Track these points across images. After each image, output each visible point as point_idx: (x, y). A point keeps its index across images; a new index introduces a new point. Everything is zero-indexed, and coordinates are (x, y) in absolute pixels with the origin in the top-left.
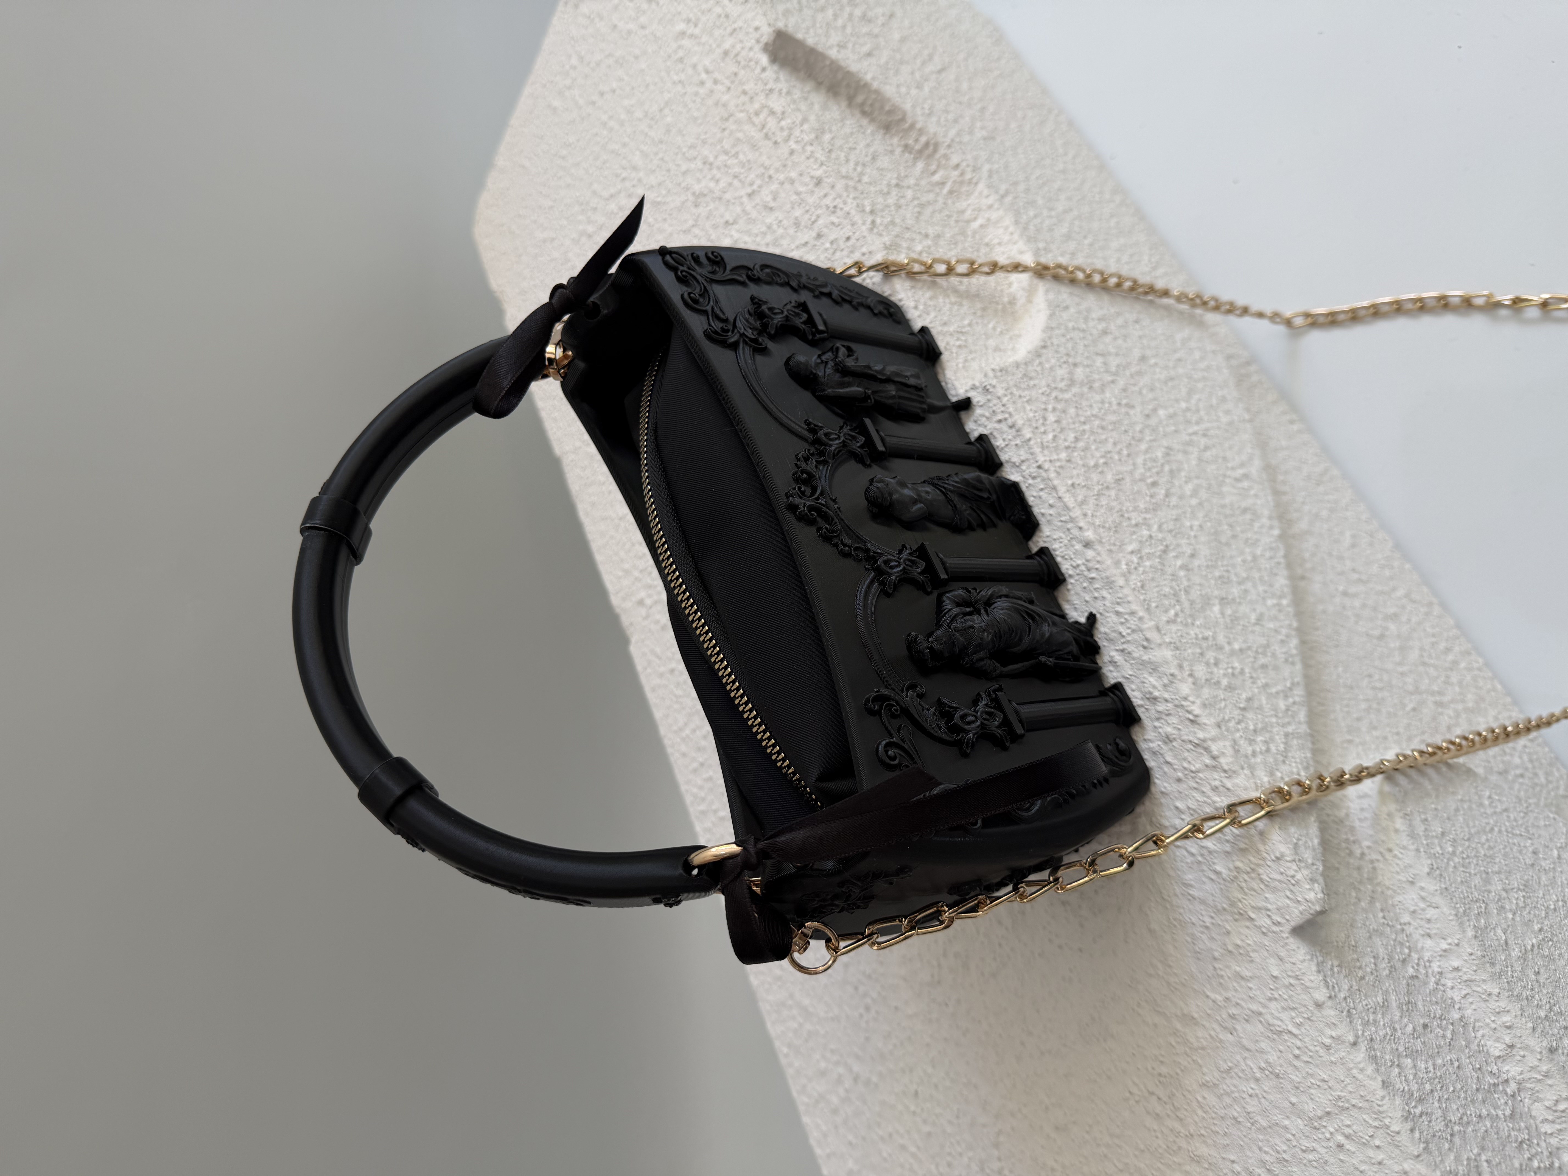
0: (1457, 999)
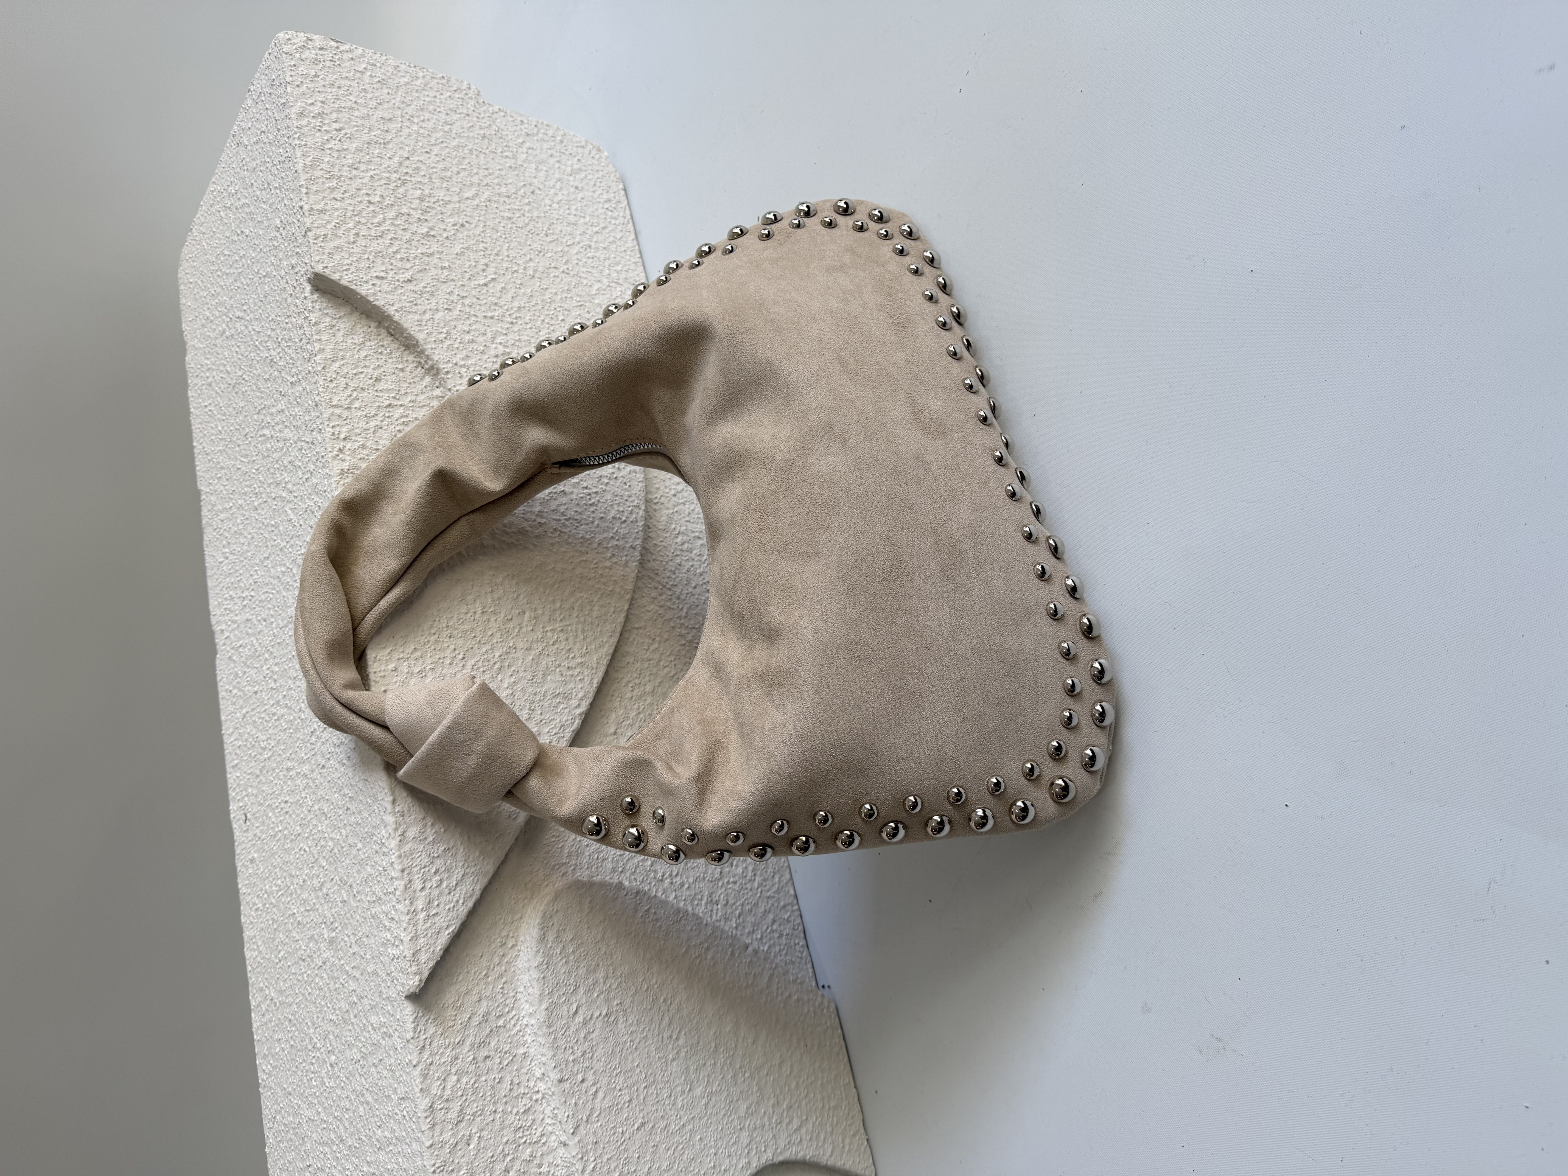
0: (529, 1041)
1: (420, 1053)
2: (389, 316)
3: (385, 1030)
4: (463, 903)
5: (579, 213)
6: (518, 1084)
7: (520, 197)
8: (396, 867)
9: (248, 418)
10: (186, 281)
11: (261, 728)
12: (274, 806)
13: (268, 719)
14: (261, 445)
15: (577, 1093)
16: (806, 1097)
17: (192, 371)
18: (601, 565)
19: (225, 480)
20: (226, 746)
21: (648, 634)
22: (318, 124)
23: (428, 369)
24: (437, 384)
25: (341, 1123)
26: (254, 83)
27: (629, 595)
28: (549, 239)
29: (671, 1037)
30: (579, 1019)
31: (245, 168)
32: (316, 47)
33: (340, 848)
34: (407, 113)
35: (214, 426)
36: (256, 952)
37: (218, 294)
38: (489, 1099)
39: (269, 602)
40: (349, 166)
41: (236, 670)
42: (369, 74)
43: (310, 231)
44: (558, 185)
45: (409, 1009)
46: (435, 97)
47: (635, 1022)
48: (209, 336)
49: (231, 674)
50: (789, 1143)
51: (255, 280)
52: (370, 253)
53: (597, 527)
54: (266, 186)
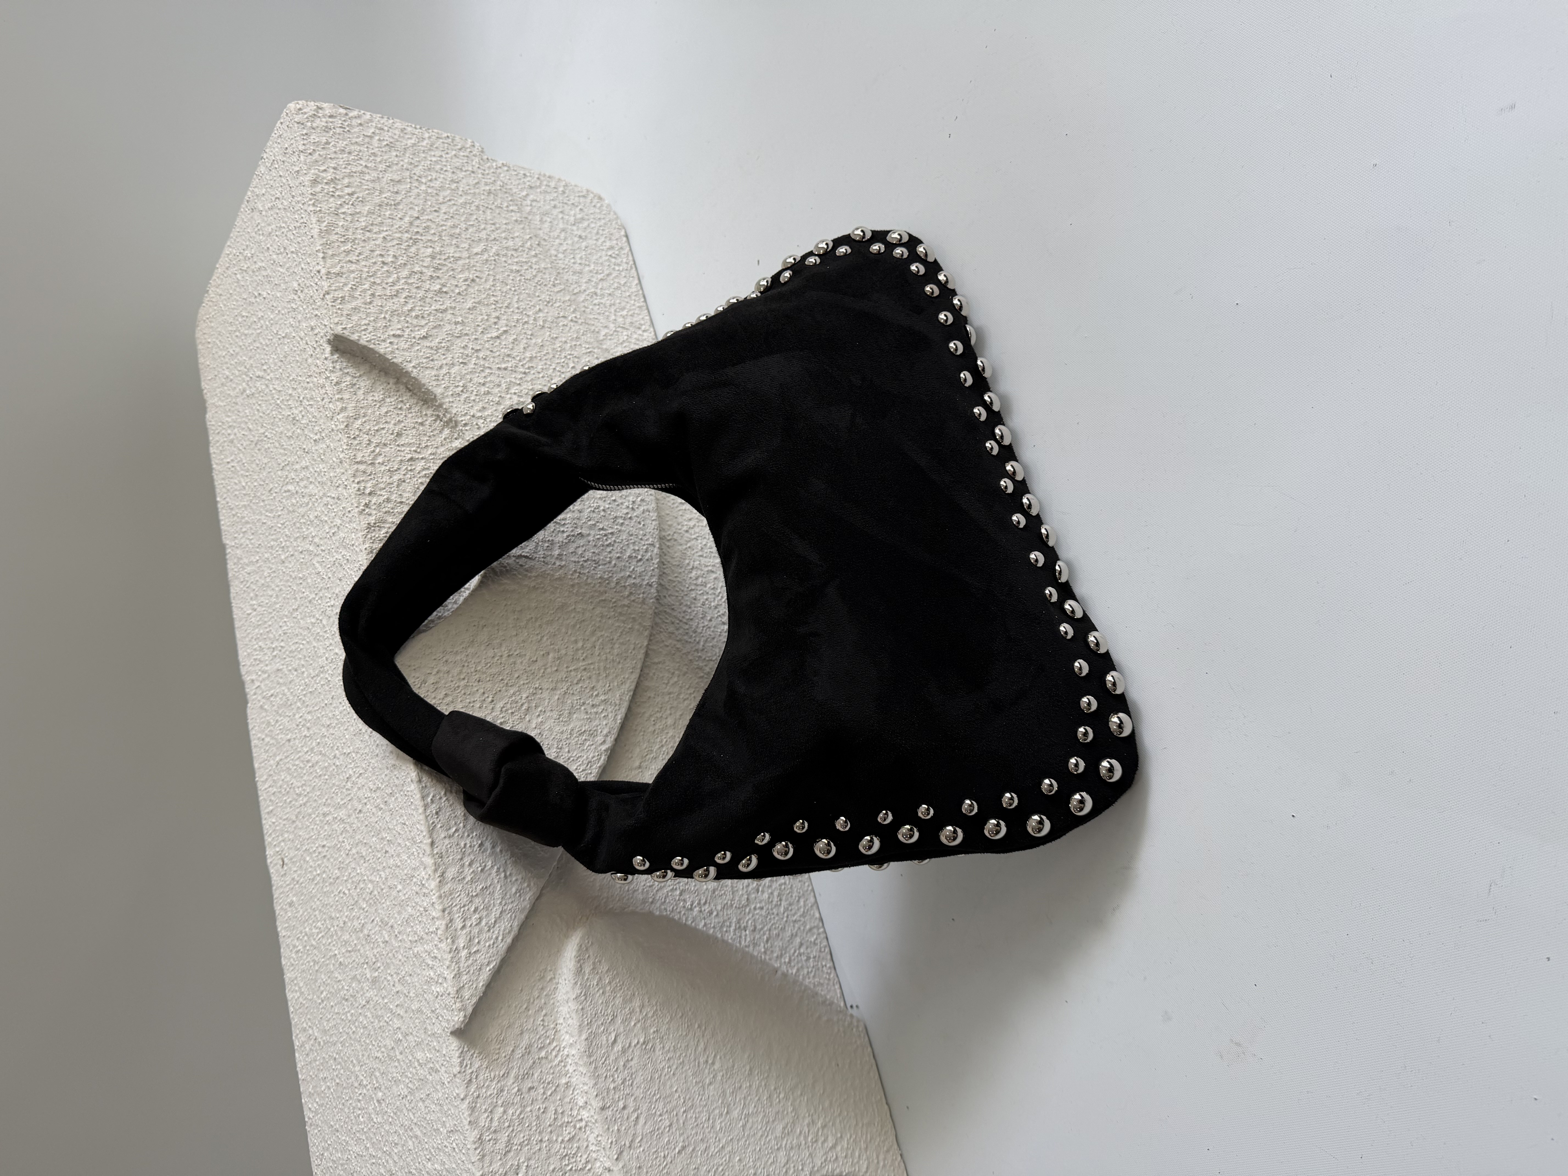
1: (467, 1087)
2: (407, 372)
3: (432, 1065)
4: (502, 940)
5: (583, 262)
6: (562, 1113)
7: (527, 250)
8: (437, 907)
9: (272, 474)
10: (204, 341)
11: (295, 774)
12: (311, 851)
13: (302, 766)
14: (286, 500)
15: (620, 1120)
16: (840, 1115)
17: (213, 428)
18: (620, 603)
19: (250, 534)
20: (260, 793)
21: (667, 668)
22: (331, 190)
23: (446, 422)
24: (456, 435)
25: (391, 1157)
26: (267, 150)
27: (647, 632)
28: (556, 289)
29: (707, 1061)
30: (618, 1047)
31: (261, 232)
32: (326, 115)
33: (379, 890)
34: (415, 174)
35: (237, 482)
36: (298, 994)
37: (237, 354)
38: (534, 1128)
39: (299, 652)
40: (362, 229)
41: (268, 718)
42: (377, 138)
43: (328, 294)
44: (563, 235)
45: (454, 1045)
46: (441, 156)
47: (672, 1048)
48: (229, 394)
49: (263, 723)
50: (825, 1161)
51: (274, 340)
52: (386, 312)
53: (614, 567)
54: (282, 250)
